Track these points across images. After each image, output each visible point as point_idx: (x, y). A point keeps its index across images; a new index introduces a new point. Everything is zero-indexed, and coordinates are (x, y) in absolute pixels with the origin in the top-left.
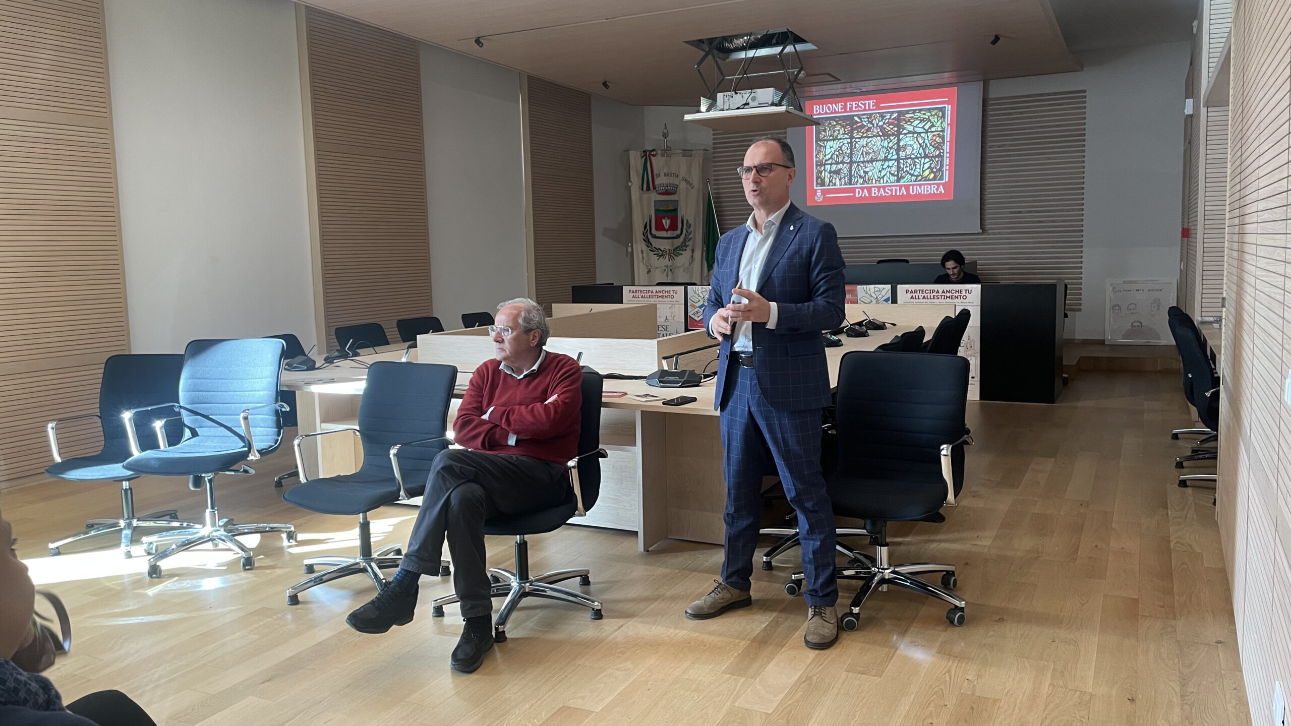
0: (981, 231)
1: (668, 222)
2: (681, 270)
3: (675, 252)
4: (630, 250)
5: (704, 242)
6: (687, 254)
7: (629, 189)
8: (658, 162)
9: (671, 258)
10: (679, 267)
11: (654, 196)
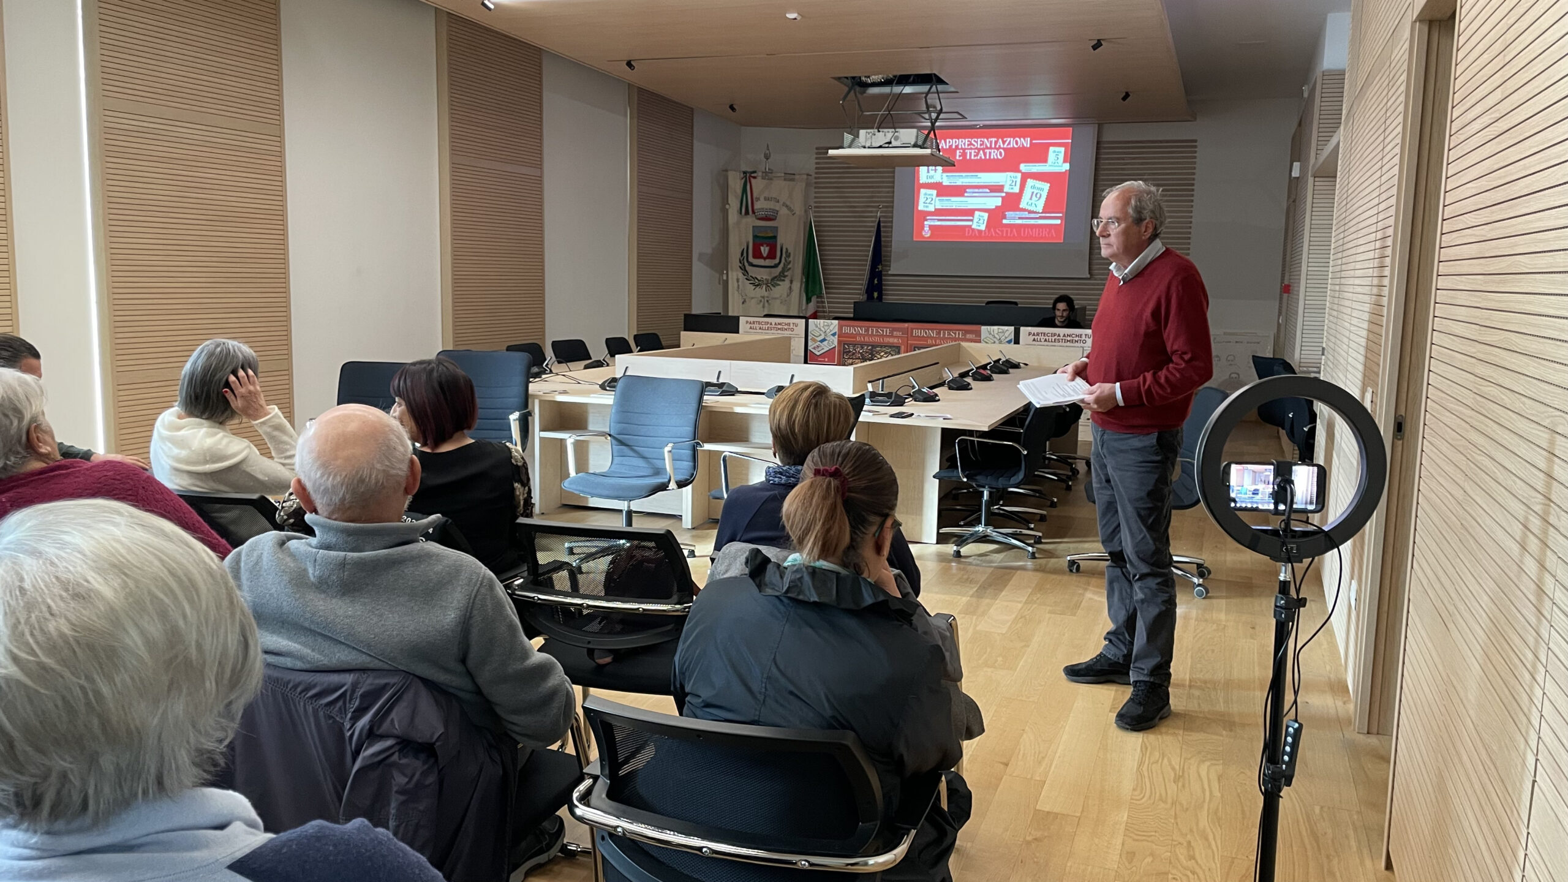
0: (1089, 276)
1: (767, 249)
2: (778, 301)
3: (774, 282)
4: (725, 278)
5: (803, 273)
6: (784, 285)
7: (725, 212)
8: (758, 184)
9: (768, 288)
10: (776, 298)
11: (751, 221)
